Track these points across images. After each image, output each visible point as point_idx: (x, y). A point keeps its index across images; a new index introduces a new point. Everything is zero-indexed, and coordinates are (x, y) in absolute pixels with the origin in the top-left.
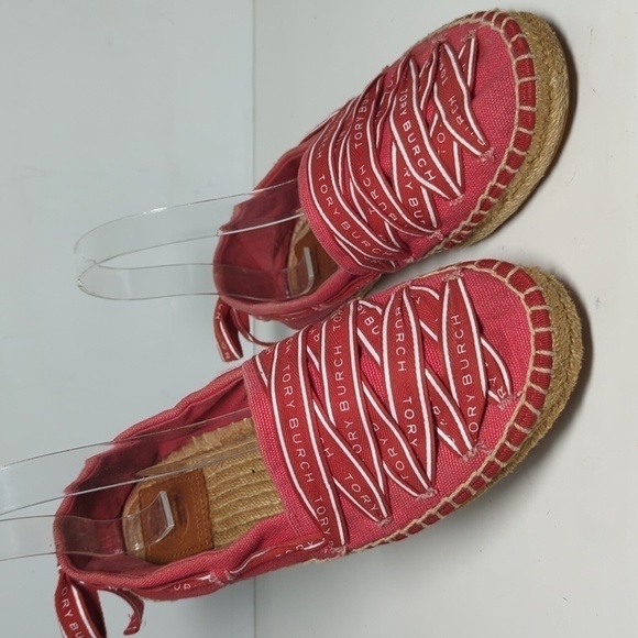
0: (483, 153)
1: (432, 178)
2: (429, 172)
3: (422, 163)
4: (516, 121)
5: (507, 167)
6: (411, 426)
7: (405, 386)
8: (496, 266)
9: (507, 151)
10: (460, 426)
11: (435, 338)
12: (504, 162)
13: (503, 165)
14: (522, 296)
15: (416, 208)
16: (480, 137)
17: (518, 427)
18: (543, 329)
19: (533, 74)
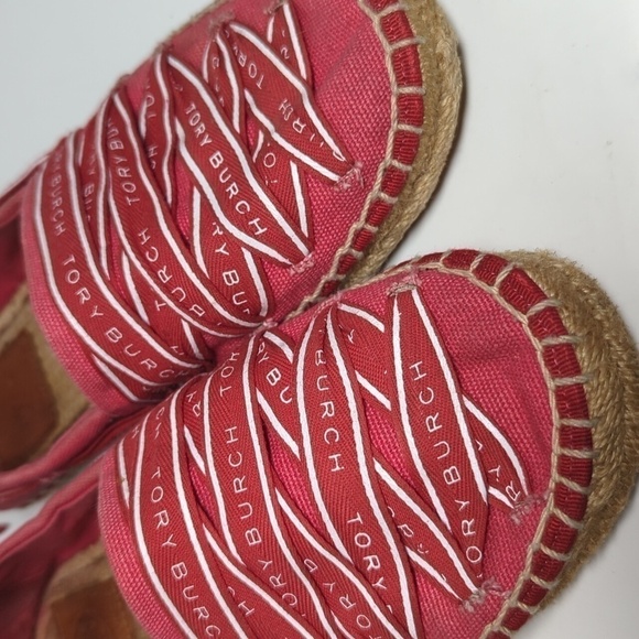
0: (342, 176)
1: (261, 231)
2: (255, 222)
3: (243, 207)
4: (394, 114)
5: (382, 195)
6: (370, 558)
7: (345, 495)
8: (475, 264)
9: (381, 166)
10: (452, 554)
11: (387, 404)
12: (377, 186)
13: (376, 192)
14: (524, 319)
15: (236, 288)
16: (335, 149)
17: (547, 551)
18: (568, 381)
19: (410, 35)
